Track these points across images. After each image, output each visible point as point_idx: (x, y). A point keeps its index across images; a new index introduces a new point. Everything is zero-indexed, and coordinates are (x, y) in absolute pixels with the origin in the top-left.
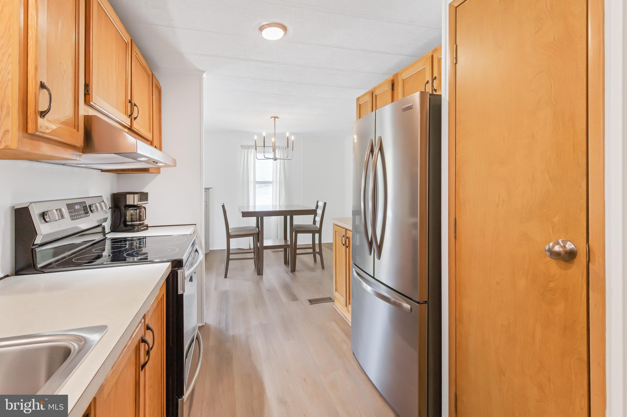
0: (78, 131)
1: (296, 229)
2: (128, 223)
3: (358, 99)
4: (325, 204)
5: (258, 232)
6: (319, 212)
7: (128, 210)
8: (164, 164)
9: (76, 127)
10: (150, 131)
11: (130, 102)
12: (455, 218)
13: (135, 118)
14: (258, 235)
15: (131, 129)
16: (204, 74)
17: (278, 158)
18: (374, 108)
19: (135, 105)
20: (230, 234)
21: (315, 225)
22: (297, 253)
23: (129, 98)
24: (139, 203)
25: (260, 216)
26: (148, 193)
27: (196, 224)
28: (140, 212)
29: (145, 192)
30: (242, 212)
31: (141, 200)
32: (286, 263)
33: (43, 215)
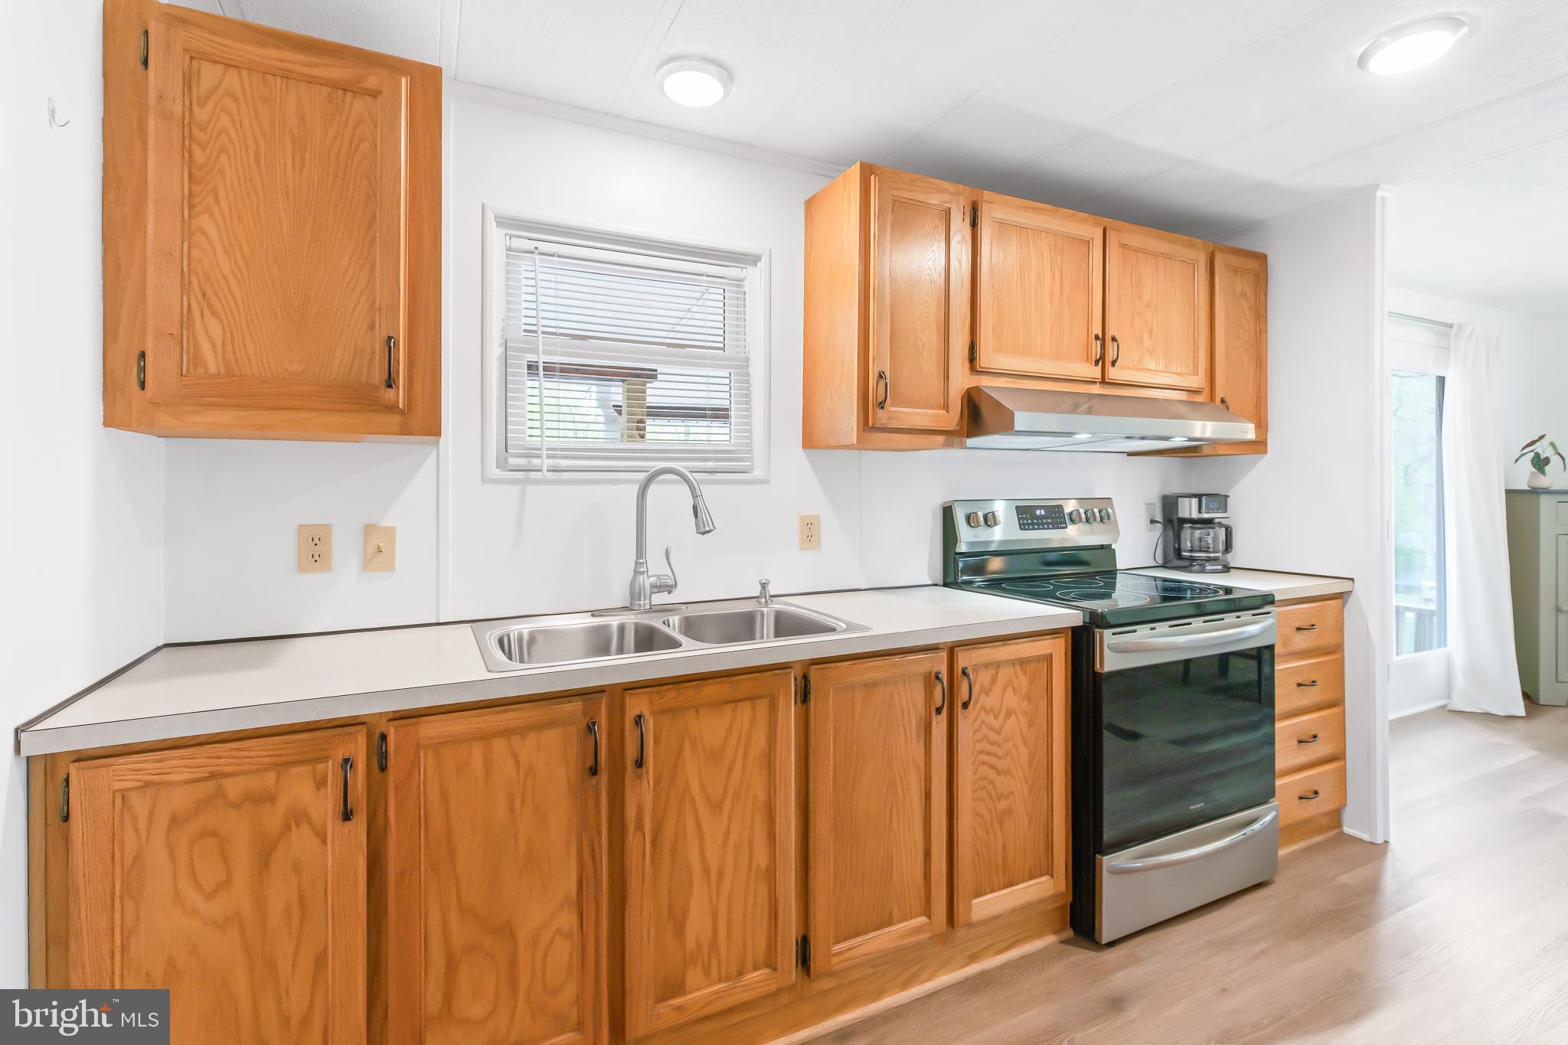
0: (948, 411)
2: (1184, 554)
7: (1183, 529)
9: (945, 407)
11: (1099, 338)
13: (1114, 362)
15: (1106, 383)
16: (1379, 192)
19: (1113, 339)
23: (1097, 332)
24: (1212, 515)
26: (1229, 496)
27: (1352, 580)
29: (1220, 492)
31: (1216, 509)
33: (968, 519)
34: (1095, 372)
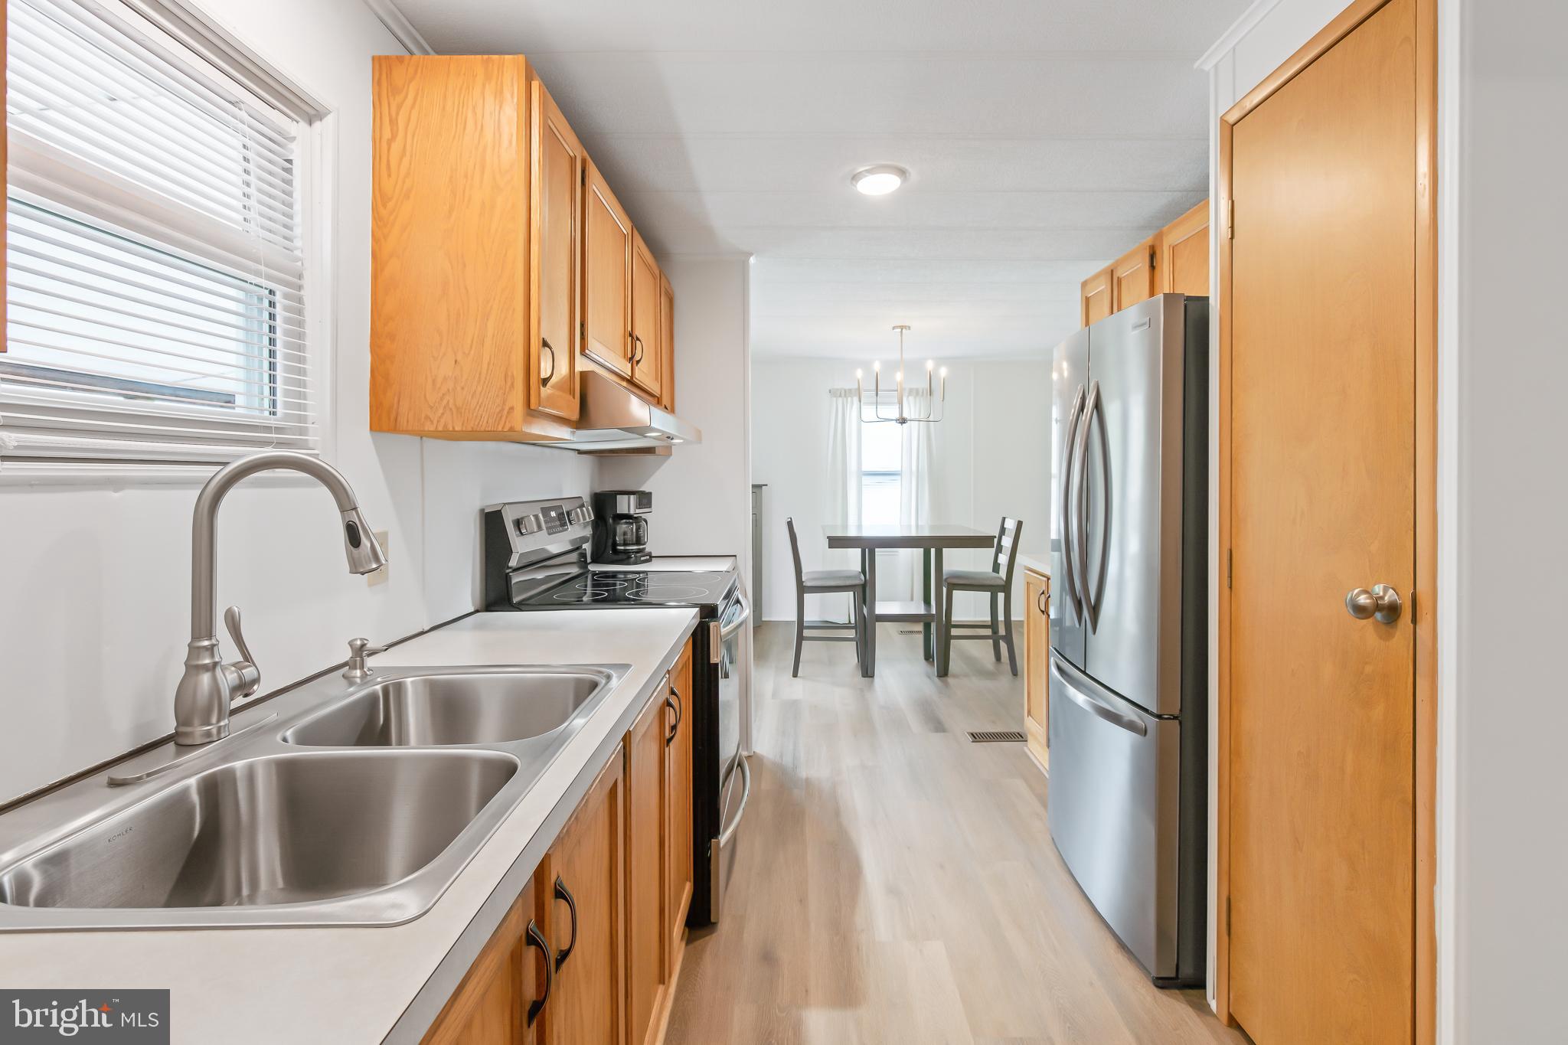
0: (574, 398)
1: (950, 581)
2: (619, 548)
3: (1084, 284)
4: (1020, 524)
5: (863, 582)
6: (1007, 542)
7: (619, 523)
8: (682, 441)
9: (572, 392)
10: (656, 379)
11: (631, 335)
12: (1229, 547)
13: (638, 362)
14: (864, 590)
15: (631, 381)
16: (751, 259)
17: (909, 418)
18: (1115, 305)
19: (638, 339)
20: (804, 584)
21: (998, 573)
22: (952, 634)
23: (629, 329)
24: (638, 511)
25: (869, 547)
26: (651, 493)
27: (735, 556)
28: (638, 529)
29: (647, 491)
30: (828, 537)
31: (640, 505)
32: (928, 657)
33: (518, 523)
34: (625, 369)
